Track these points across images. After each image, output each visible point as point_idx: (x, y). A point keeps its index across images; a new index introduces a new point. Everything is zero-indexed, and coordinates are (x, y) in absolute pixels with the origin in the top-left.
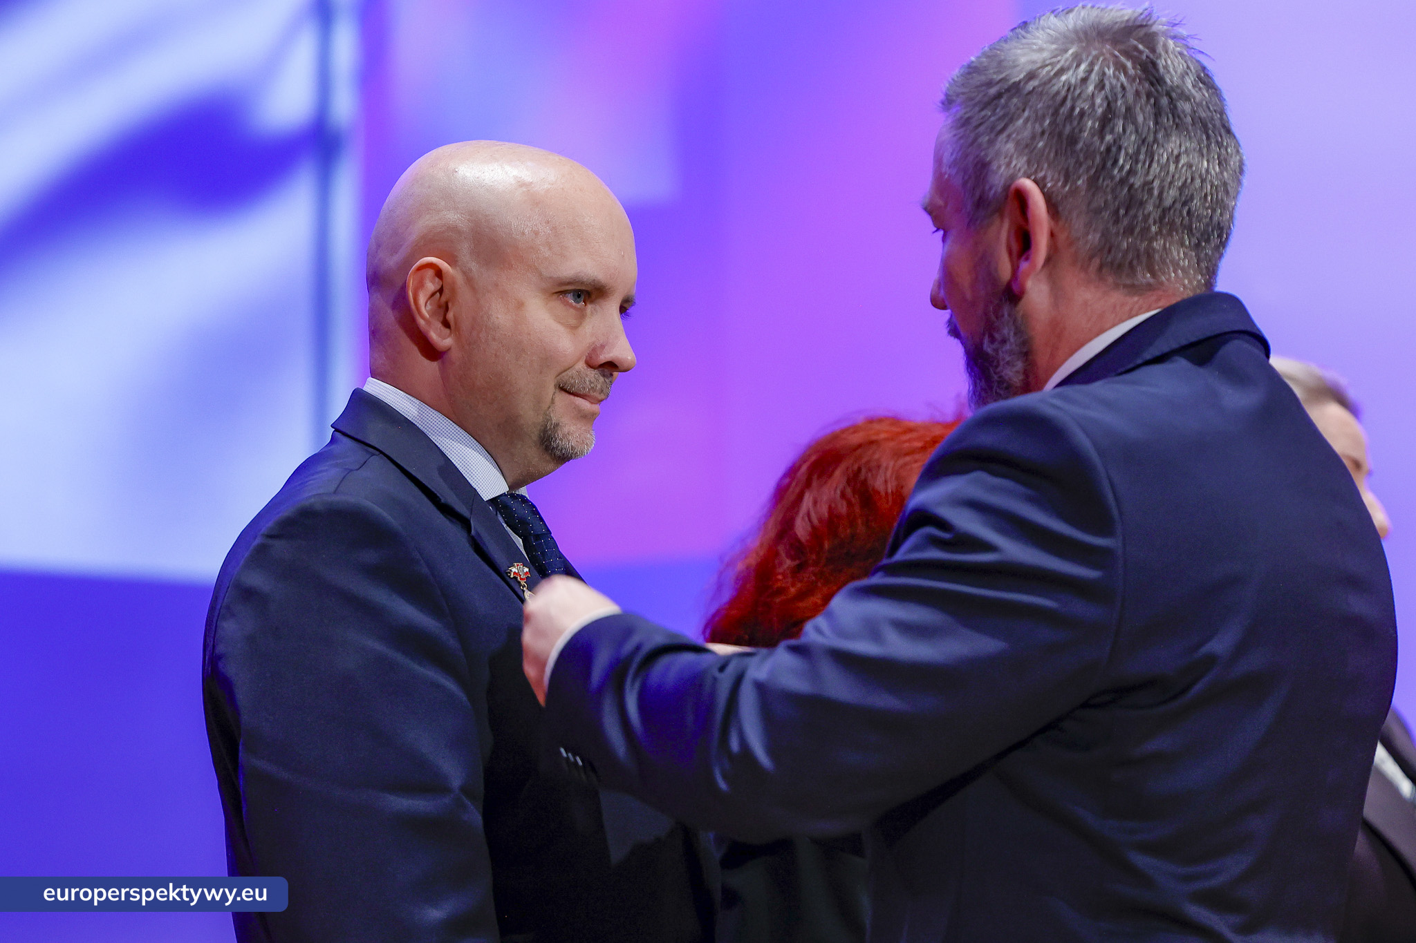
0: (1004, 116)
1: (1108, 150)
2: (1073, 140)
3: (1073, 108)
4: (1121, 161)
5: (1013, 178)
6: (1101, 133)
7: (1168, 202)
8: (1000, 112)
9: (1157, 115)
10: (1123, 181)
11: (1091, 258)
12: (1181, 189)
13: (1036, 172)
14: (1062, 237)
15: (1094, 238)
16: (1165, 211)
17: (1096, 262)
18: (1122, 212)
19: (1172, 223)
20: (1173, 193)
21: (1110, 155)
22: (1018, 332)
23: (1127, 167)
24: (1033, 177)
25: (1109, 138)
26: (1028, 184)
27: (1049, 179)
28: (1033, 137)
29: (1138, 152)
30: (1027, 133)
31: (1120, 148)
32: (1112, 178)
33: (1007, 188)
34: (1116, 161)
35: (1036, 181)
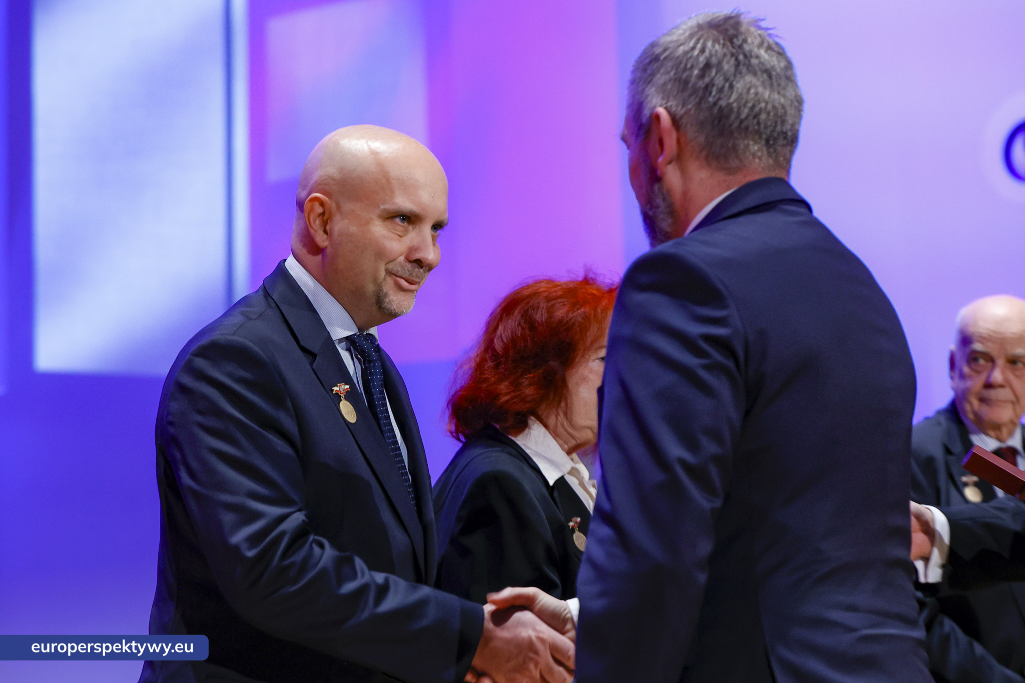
0: (650, 75)
1: (707, 86)
2: (686, 82)
3: (686, 65)
4: (714, 93)
5: (654, 107)
6: (702, 76)
7: (743, 116)
8: (649, 72)
9: (738, 64)
10: (715, 104)
11: (701, 151)
12: (753, 107)
13: (666, 103)
14: (682, 140)
15: (702, 139)
16: (742, 121)
17: (704, 153)
18: (716, 122)
19: (747, 128)
20: (746, 111)
21: (707, 88)
22: (664, 200)
23: (717, 96)
24: (665, 106)
25: (707, 80)
26: (661, 111)
27: (674, 106)
28: (665, 84)
29: (723, 87)
30: (661, 82)
31: (713, 85)
32: (709, 102)
33: (651, 115)
34: (711, 93)
35: (666, 108)
